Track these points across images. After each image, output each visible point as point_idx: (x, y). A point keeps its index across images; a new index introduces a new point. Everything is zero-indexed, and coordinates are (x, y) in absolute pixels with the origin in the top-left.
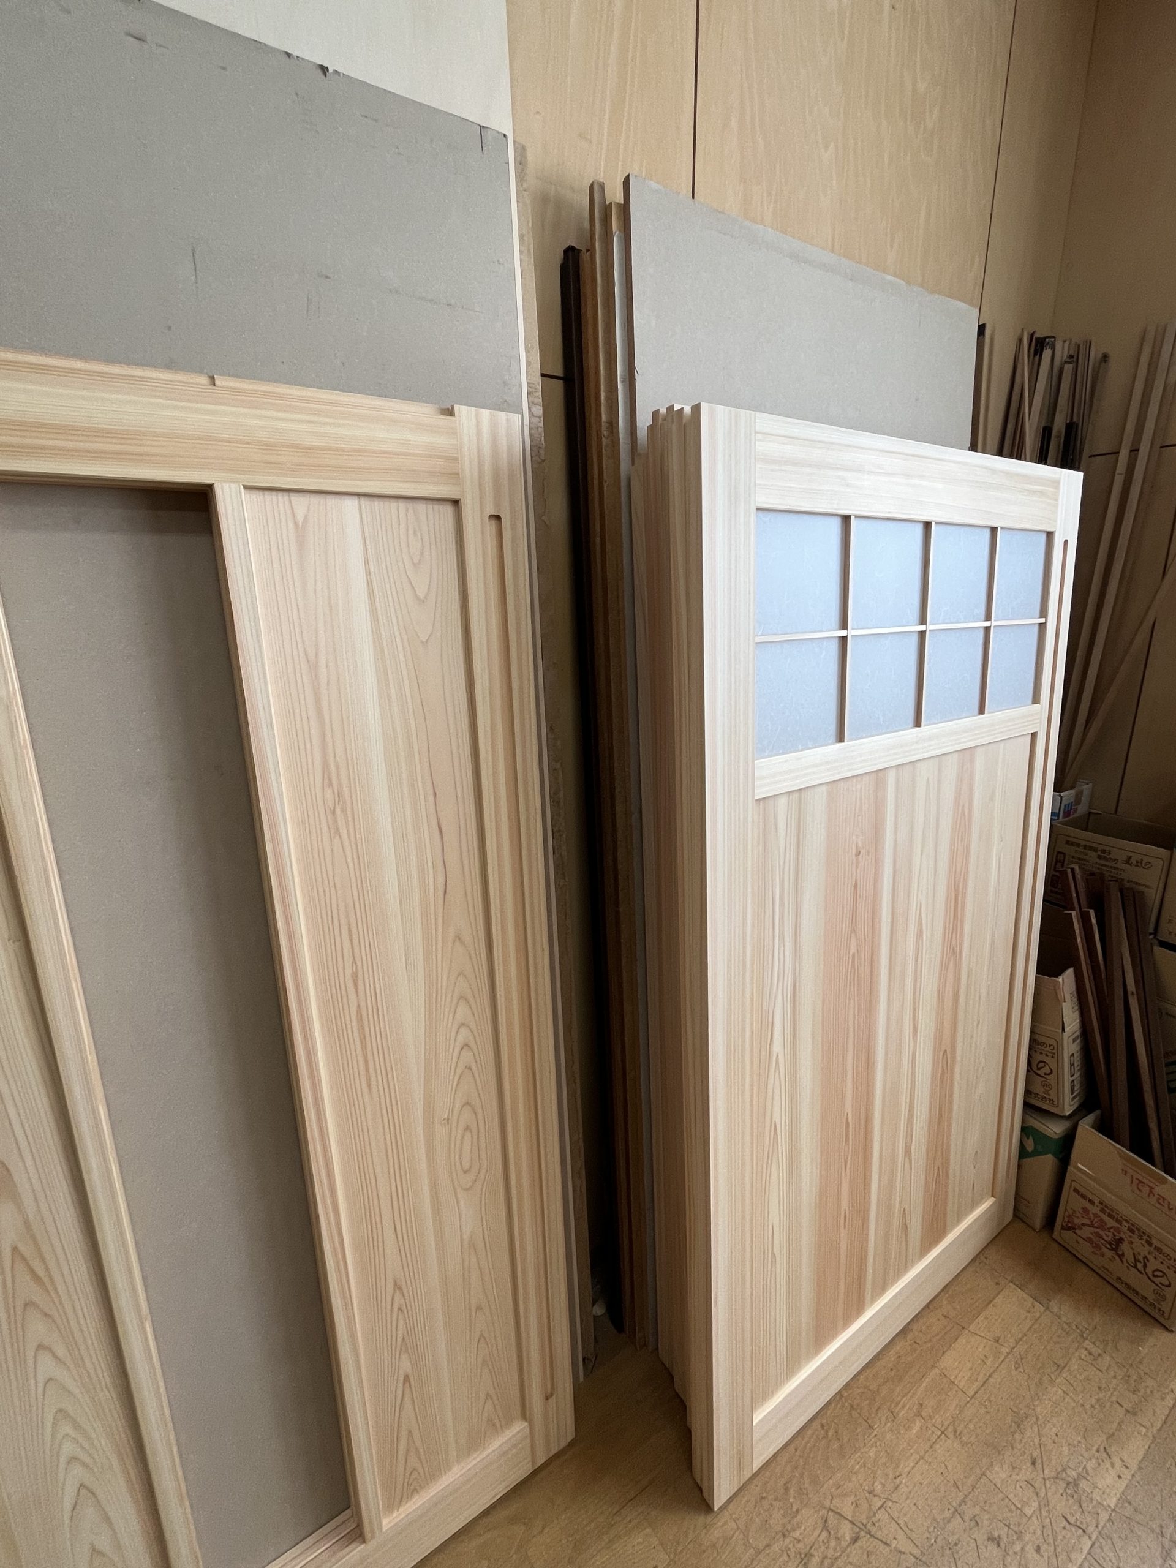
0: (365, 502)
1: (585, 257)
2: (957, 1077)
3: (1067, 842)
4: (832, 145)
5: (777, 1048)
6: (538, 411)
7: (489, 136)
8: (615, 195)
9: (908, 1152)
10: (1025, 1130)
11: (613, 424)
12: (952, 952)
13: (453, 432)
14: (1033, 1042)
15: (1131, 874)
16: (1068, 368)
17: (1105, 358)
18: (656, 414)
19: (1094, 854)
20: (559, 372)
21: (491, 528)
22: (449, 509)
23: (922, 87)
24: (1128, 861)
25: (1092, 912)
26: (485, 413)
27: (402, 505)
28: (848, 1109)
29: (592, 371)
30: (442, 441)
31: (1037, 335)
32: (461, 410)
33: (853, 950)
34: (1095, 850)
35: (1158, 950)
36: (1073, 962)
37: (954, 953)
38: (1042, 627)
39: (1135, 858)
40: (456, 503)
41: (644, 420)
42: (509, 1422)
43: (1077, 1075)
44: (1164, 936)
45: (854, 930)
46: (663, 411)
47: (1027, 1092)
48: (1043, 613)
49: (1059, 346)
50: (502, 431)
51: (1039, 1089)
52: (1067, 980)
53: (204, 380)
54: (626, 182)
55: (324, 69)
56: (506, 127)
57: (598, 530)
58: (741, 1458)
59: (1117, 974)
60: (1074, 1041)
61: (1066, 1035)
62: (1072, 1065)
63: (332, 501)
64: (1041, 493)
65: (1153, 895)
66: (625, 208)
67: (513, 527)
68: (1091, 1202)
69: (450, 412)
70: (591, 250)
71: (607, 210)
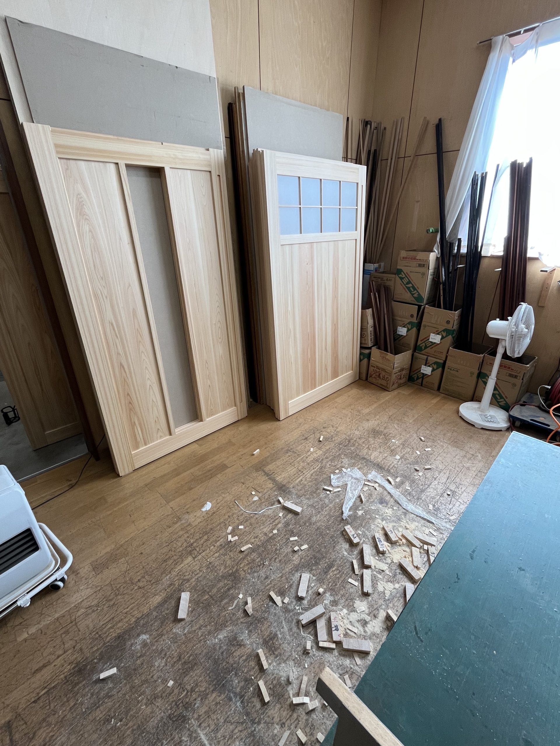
0: (192, 171)
1: (234, 105)
2: (339, 332)
3: (374, 277)
4: (298, 66)
5: (289, 309)
6: (225, 148)
7: (211, 79)
8: (241, 91)
9: (326, 349)
10: (361, 354)
11: (243, 151)
12: (335, 297)
13: (210, 155)
14: (361, 329)
15: (388, 283)
16: (375, 131)
17: (385, 128)
18: (254, 150)
19: (380, 279)
20: (228, 136)
21: (218, 178)
22: (209, 173)
23: (324, 44)
24: (387, 280)
25: (377, 293)
26: (216, 150)
27: (199, 172)
28: (309, 331)
29: (237, 137)
30: (208, 157)
31: (366, 120)
32: (210, 149)
33: (308, 289)
34: (380, 278)
35: (393, 303)
36: (372, 307)
37: (336, 297)
38: (357, 209)
39: (389, 278)
40: (210, 172)
41: (251, 151)
42: (232, 407)
43: (372, 337)
44: (395, 299)
45: (307, 284)
46: (255, 149)
47: (361, 343)
48: (357, 206)
49: (373, 124)
50: (219, 154)
51: (363, 342)
52: (369, 311)
53: (161, 143)
54: (244, 87)
55: (177, 67)
56: (215, 76)
57: (241, 179)
58: (286, 410)
59: (382, 309)
60: (371, 327)
61: (369, 325)
62: (371, 334)
63: (185, 171)
64: (354, 172)
65: (392, 288)
66: (244, 94)
67: (223, 177)
68: (375, 367)
69: (208, 150)
70: (235, 104)
71: (239, 94)
